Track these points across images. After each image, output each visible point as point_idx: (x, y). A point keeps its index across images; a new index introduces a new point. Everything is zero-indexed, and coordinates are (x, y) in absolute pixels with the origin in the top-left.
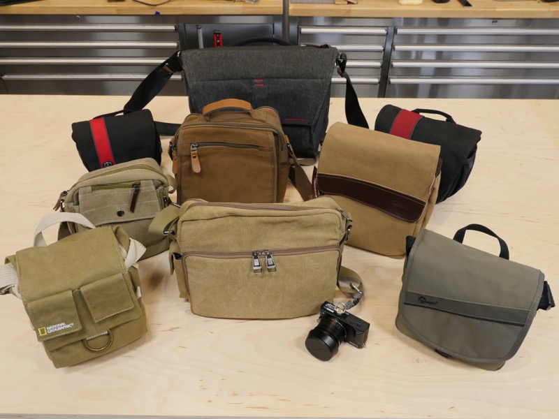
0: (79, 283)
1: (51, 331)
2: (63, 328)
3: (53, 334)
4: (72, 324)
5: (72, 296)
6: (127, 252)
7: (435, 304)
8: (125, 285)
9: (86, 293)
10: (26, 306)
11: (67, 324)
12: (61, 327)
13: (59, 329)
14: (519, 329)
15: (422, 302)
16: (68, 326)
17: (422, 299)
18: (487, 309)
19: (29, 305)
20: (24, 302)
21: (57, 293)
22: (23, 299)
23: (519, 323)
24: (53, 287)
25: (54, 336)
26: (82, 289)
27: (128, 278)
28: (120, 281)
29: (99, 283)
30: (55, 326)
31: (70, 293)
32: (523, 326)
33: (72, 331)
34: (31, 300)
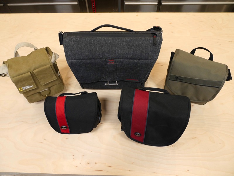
0: (32, 69)
1: (24, 89)
2: (29, 88)
3: (25, 90)
4: (33, 86)
5: (30, 74)
6: (52, 57)
7: (182, 80)
8: (51, 69)
9: (36, 73)
10: (12, 80)
11: (30, 86)
12: (28, 87)
13: (28, 88)
14: (217, 89)
15: (177, 79)
16: (31, 87)
17: (177, 78)
18: (204, 81)
19: (13, 79)
20: (11, 78)
21: (24, 73)
22: (10, 77)
23: (217, 87)
24: (22, 72)
25: (26, 91)
26: (34, 72)
27: (53, 67)
28: (49, 68)
29: (41, 69)
30: (26, 87)
31: (29, 73)
32: (219, 88)
33: (33, 89)
34: (14, 77)
